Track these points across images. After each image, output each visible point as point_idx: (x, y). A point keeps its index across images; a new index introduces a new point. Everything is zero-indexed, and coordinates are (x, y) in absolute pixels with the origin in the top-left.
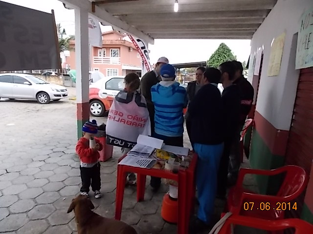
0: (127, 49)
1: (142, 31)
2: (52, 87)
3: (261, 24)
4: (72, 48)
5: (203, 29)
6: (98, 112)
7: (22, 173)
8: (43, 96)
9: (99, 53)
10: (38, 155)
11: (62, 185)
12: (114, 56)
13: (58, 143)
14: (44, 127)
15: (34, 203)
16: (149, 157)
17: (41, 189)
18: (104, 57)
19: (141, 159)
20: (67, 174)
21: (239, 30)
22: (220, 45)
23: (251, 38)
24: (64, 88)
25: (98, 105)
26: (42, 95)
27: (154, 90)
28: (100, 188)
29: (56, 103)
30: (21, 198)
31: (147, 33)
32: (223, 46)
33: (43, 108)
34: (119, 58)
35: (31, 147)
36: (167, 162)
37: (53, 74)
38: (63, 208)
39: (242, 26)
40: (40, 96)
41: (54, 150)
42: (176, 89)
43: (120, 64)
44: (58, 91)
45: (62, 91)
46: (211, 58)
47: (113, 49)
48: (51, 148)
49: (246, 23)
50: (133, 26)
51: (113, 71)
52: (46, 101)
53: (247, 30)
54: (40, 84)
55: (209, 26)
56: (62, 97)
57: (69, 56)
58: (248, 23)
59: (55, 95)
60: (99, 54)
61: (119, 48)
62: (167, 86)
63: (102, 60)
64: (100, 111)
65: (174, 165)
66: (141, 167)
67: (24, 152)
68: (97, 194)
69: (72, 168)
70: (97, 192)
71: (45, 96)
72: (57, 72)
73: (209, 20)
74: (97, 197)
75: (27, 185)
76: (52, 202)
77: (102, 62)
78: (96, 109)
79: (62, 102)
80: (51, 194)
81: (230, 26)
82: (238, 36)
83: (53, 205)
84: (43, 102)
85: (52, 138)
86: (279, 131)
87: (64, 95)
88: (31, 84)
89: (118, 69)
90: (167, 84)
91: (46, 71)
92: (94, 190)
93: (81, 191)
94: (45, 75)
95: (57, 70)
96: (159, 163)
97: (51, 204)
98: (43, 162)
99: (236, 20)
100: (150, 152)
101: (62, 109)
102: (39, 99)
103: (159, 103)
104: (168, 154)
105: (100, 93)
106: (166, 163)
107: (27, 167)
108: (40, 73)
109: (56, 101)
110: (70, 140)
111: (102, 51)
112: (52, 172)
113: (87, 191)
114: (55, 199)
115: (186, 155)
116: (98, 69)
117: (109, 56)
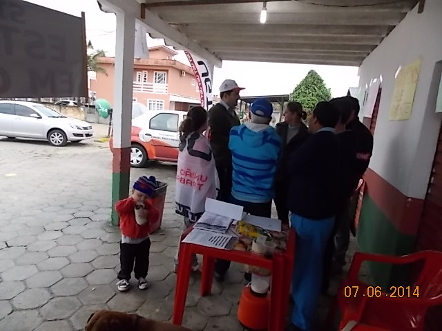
0: (178, 73)
1: (206, 49)
2: (71, 122)
3: (377, 46)
4: (99, 68)
5: (294, 50)
6: (138, 161)
7: (29, 249)
8: (58, 135)
9: (138, 77)
10: (53, 222)
11: (89, 268)
12: (159, 82)
13: (81, 205)
14: (60, 180)
15: (49, 294)
16: (227, 232)
17: (58, 272)
18: (145, 83)
19: (215, 235)
20: (96, 251)
21: (345, 53)
22: (309, 73)
23: (359, 65)
24: (87, 125)
25: (137, 151)
26: (56, 134)
27: (235, 133)
28: (147, 274)
29: (75, 145)
30: (29, 286)
31: (213, 51)
32: (312, 74)
33: (58, 153)
34: (166, 84)
35: (42, 210)
36: (255, 241)
37: (71, 103)
38: (93, 302)
39: (349, 47)
40: (52, 135)
41: (76, 215)
42: (269, 138)
43: (167, 94)
44: (79, 128)
45: (85, 128)
46: (296, 90)
47: (158, 72)
48: (72, 212)
49: (356, 43)
50: (195, 41)
51: (156, 103)
52: (61, 142)
53: (355, 53)
54: (54, 117)
55: (303, 46)
56: (85, 137)
57: (95, 79)
58: (360, 43)
59: (75, 135)
60: (138, 79)
61: (167, 71)
62: (257, 131)
63: (142, 86)
64: (140, 159)
65: (268, 246)
66: (216, 247)
67: (30, 216)
68: (143, 283)
69: (104, 242)
70: (142, 280)
71: (60, 135)
72: (76, 101)
73: (304, 37)
74: (141, 287)
75: (37, 267)
76: (75, 293)
77: (142, 90)
78: (136, 157)
79: (84, 144)
80: (73, 281)
81: (333, 47)
82: (340, 61)
83: (78, 298)
84: (57, 144)
85: (72, 196)
86: (410, 200)
87: (88, 135)
88: (41, 118)
89: (164, 101)
90: (257, 128)
91: (61, 100)
92: (137, 276)
93: (118, 277)
94: (59, 104)
95: (77, 98)
96: (241, 242)
97: (75, 297)
98: (60, 232)
99: (343, 39)
100: (226, 224)
101: (85, 155)
102: (51, 139)
103: (239, 152)
104: (255, 229)
105: (142, 133)
106: (253, 242)
107: (37, 240)
108: (51, 101)
109: (75, 143)
110: (98, 200)
111: (142, 74)
112: (73, 248)
113: (128, 278)
114: (80, 289)
115: (280, 231)
116: (136, 99)
117: (152, 82)
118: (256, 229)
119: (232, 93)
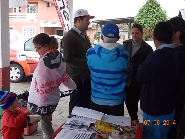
0: (46, 5)
6: (17, 77)
9: (13, 9)
12: (31, 13)
16: (88, 130)
18: (20, 14)
19: (79, 133)
25: (16, 69)
34: (36, 14)
36: (111, 136)
42: (121, 53)
43: (38, 21)
47: (30, 5)
51: (29, 29)
60: (14, 11)
62: (111, 49)
63: (17, 17)
64: (18, 75)
77: (18, 19)
78: (14, 74)
89: (35, 27)
96: (100, 137)
100: (88, 124)
105: (18, 55)
106: (109, 137)
115: (130, 125)
116: (13, 27)
117: (26, 13)
118: (111, 126)
119: (84, 19)
